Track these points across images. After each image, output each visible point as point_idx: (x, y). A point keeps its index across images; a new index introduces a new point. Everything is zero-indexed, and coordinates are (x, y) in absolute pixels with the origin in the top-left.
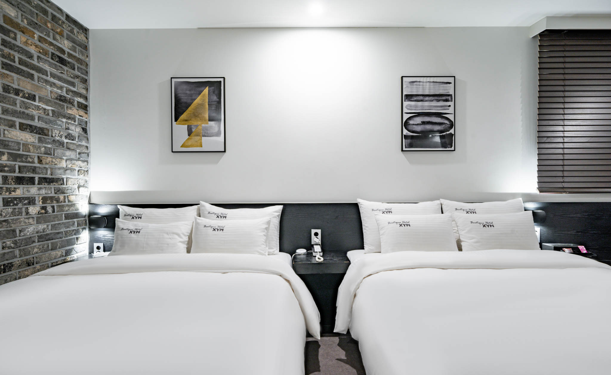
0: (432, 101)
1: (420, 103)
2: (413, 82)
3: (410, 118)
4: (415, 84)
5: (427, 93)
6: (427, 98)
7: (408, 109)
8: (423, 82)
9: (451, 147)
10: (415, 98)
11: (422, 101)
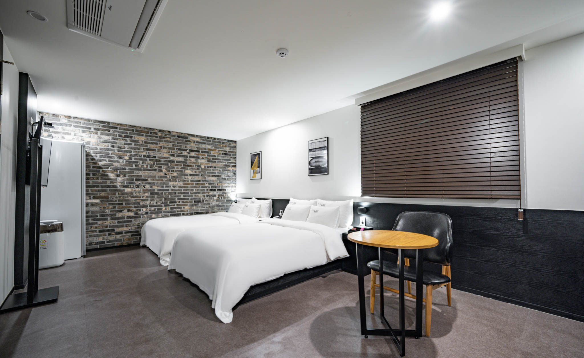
0: (318, 151)
1: (314, 153)
2: (312, 143)
3: (311, 160)
4: (313, 144)
5: (317, 147)
6: (317, 150)
7: (310, 156)
8: (316, 142)
9: (326, 173)
10: (313, 151)
11: (315, 151)
